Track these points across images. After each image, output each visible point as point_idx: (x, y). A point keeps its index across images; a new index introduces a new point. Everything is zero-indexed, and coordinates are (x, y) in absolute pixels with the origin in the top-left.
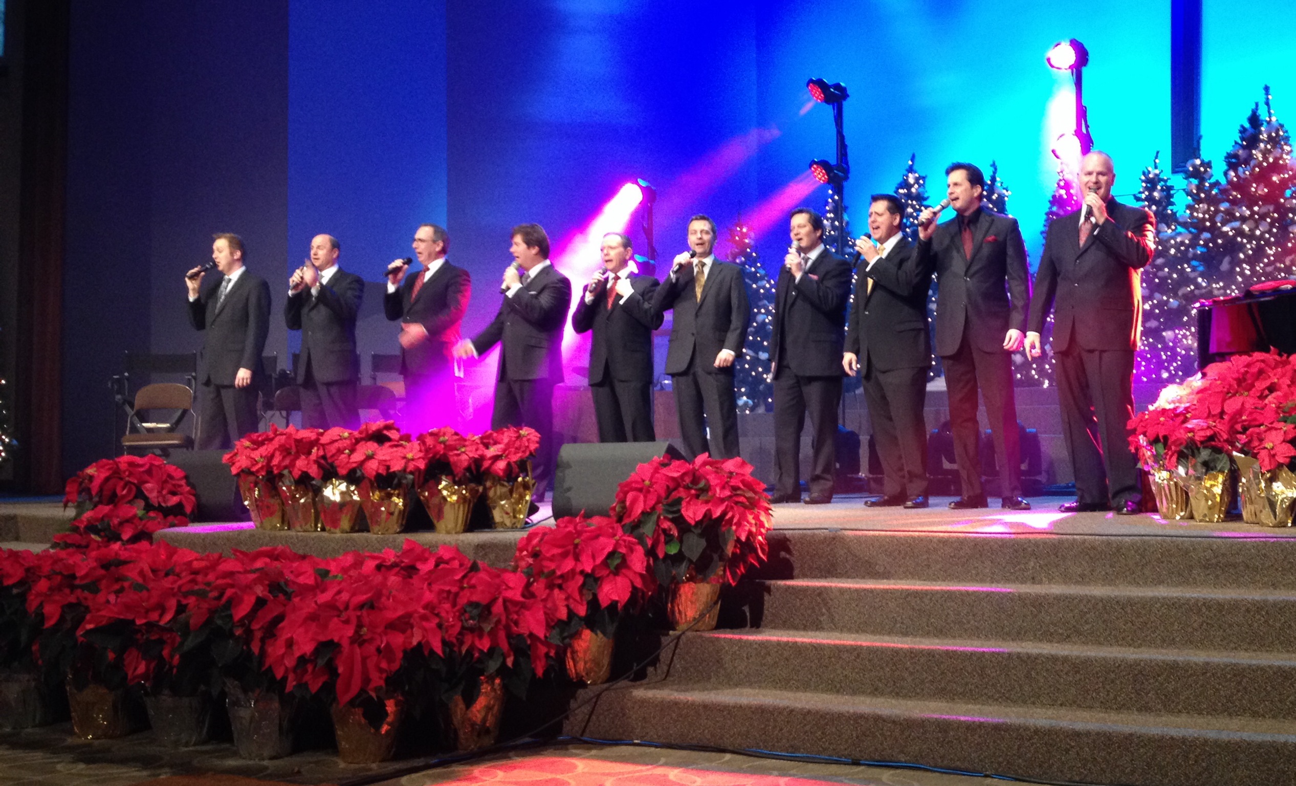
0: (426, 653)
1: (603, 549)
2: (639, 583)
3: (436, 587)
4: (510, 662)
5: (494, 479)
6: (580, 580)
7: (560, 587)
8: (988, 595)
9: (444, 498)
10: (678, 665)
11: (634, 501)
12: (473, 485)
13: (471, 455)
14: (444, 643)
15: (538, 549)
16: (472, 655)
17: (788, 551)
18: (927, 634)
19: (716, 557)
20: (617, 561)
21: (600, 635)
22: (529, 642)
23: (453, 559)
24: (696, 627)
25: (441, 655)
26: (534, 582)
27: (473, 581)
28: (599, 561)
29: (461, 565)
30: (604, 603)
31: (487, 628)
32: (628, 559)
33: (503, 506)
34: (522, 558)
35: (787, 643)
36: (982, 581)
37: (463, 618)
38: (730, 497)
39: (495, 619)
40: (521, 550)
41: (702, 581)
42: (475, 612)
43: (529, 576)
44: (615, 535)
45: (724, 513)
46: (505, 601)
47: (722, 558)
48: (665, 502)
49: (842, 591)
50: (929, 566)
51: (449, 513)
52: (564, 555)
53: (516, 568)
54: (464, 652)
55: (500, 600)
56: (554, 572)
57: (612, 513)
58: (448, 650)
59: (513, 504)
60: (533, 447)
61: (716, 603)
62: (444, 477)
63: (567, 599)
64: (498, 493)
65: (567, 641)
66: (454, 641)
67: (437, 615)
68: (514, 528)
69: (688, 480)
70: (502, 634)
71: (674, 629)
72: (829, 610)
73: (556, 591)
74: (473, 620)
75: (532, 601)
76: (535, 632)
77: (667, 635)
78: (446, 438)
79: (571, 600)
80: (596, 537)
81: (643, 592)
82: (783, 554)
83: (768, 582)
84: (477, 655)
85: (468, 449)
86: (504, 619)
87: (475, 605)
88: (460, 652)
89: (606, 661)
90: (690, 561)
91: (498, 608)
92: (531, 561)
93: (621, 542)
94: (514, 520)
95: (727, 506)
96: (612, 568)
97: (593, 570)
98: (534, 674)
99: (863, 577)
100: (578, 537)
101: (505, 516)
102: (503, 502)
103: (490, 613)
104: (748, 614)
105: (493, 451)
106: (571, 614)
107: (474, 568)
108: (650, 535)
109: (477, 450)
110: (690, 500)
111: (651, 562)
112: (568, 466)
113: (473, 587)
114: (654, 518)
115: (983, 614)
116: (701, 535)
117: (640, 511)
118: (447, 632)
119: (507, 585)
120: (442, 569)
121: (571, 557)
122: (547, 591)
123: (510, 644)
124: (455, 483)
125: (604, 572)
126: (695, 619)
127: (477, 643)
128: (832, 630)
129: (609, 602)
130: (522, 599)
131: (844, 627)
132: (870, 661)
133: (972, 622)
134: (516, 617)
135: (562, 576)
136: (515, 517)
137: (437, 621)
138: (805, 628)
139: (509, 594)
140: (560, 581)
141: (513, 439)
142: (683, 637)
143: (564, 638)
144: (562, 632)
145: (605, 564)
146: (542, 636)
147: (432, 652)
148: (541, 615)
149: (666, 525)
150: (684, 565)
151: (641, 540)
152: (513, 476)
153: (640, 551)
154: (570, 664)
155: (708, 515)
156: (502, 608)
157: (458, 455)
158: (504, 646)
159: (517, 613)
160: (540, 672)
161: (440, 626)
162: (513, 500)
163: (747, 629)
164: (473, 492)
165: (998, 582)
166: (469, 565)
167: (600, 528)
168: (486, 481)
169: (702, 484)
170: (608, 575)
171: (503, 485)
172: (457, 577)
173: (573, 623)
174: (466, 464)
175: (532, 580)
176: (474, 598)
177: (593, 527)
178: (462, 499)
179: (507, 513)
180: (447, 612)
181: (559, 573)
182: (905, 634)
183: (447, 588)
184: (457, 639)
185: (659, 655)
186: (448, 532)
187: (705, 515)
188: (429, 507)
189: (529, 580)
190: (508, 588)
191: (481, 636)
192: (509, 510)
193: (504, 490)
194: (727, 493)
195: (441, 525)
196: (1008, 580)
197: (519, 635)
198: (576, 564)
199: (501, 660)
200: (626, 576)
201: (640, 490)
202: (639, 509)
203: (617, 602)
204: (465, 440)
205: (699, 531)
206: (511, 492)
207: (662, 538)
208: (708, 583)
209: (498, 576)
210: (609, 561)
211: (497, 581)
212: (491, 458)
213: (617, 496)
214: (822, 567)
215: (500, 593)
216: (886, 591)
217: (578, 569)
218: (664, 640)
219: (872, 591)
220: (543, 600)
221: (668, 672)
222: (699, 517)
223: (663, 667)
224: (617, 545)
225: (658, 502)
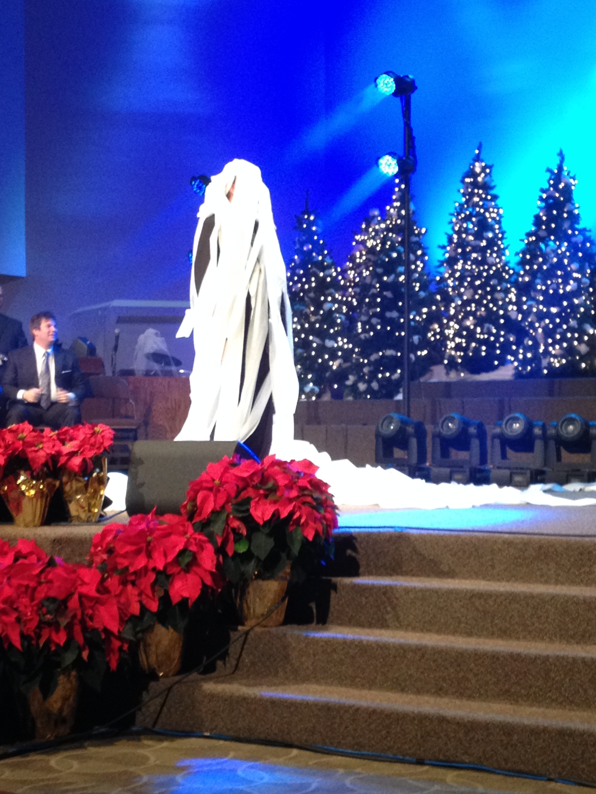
0: (6, 646)
1: (175, 547)
2: (209, 581)
3: (15, 582)
4: (85, 654)
5: (70, 474)
6: (152, 577)
7: (133, 583)
8: (553, 597)
9: (23, 493)
10: (246, 659)
11: (205, 500)
12: (50, 480)
13: (48, 451)
14: (23, 636)
15: (112, 545)
16: (50, 648)
17: (354, 549)
18: (492, 635)
19: (284, 555)
20: (187, 560)
21: (171, 630)
22: (103, 637)
23: (31, 553)
24: (264, 623)
25: (19, 647)
26: (108, 577)
27: (50, 576)
28: (170, 558)
29: (39, 560)
30: (175, 600)
31: (64, 622)
32: (199, 557)
33: (78, 500)
34: (96, 554)
35: (352, 642)
36: (546, 582)
37: (40, 612)
38: (298, 497)
39: (71, 615)
40: (96, 546)
41: (269, 578)
42: (52, 607)
43: (103, 571)
44: (186, 533)
45: (291, 514)
46: (81, 596)
47: (289, 556)
48: (234, 501)
49: (407, 591)
50: (493, 567)
51: (27, 507)
52: (138, 552)
53: (91, 562)
54: (41, 645)
55: (76, 596)
56: (127, 568)
57: (183, 511)
58: (26, 643)
59: (89, 498)
60: (107, 444)
61: (283, 599)
62: (22, 472)
63: (140, 595)
64: (74, 488)
65: (140, 635)
66: (33, 634)
67: (16, 609)
68: (88, 522)
69: (256, 480)
70: (77, 628)
71: (243, 624)
72: (394, 608)
73: (130, 587)
74: (51, 615)
75: (105, 597)
76: (109, 627)
77: (236, 630)
78: (25, 434)
79: (144, 596)
80: (168, 535)
81: (212, 588)
82: (349, 552)
83: (334, 579)
84: (53, 648)
85: (46, 445)
86: (79, 613)
87: (53, 600)
88: (38, 644)
89: (176, 655)
90: (258, 559)
91: (74, 603)
92: (105, 556)
93: (192, 540)
94: (89, 514)
95: (295, 506)
96: (183, 565)
97: (165, 567)
98: (109, 667)
99: (428, 576)
100: (150, 535)
101: (81, 510)
102: (78, 497)
103: (66, 607)
104: (315, 610)
105: (68, 447)
106: (144, 609)
107: (51, 563)
108: (220, 534)
109: (54, 446)
110: (259, 500)
111: (221, 558)
112: (140, 462)
113: (50, 582)
114: (224, 517)
115: (547, 617)
116: (269, 535)
117: (210, 510)
118: (25, 626)
119: (82, 581)
120: (22, 564)
121: (143, 554)
122: (121, 587)
123: (85, 638)
124: (33, 478)
125: (175, 570)
126: (262, 615)
127: (54, 637)
128: (397, 628)
129: (180, 599)
130: (97, 595)
131: (408, 625)
132: (435, 661)
133: (537, 624)
134: (90, 612)
135: (135, 573)
136: (90, 511)
137: (15, 615)
138: (371, 625)
139: (84, 590)
140: (133, 578)
141: (88, 436)
142: (251, 633)
143: (137, 633)
144: (134, 627)
145: (176, 561)
146: (115, 630)
147: (11, 645)
148: (115, 610)
149: (236, 524)
150: (253, 563)
151: (211, 537)
152: (89, 471)
153: (210, 547)
154: (143, 657)
155: (276, 514)
156: (78, 604)
157: (37, 451)
158: (80, 639)
159: (92, 608)
160: (114, 665)
161: (18, 620)
162: (88, 495)
163: (313, 625)
164: (50, 486)
165: (562, 583)
166: (47, 560)
167: (171, 526)
168: (63, 476)
169: (270, 484)
170: (179, 573)
171: (79, 481)
172: (37, 571)
173: (146, 618)
174: (43, 460)
175: (106, 575)
176: (52, 594)
177: (165, 526)
178: (40, 493)
179: (83, 508)
180: (26, 607)
181: (132, 570)
182: (469, 634)
183: (25, 583)
184: (35, 633)
185: (227, 650)
186: (26, 526)
187: (273, 515)
188: (8, 501)
189: (103, 576)
190: (84, 583)
191: (57, 630)
192: (85, 504)
193: (80, 485)
194: (294, 493)
195: (19, 519)
196: (573, 583)
197: (94, 630)
198: (148, 561)
199: (77, 652)
200: (196, 574)
201: (211, 489)
202: (209, 507)
203: (187, 599)
204: (43, 437)
205: (267, 530)
206: (86, 486)
207: (232, 537)
208: (276, 580)
209: (74, 572)
210: (180, 559)
211: (73, 576)
212: (67, 454)
213: (188, 493)
214: (388, 564)
215: (76, 588)
216: (450, 592)
217: (151, 566)
218: (233, 635)
219: (436, 592)
220: (116, 596)
221: (237, 666)
222: (267, 517)
223: (232, 661)
224: (188, 543)
225: (227, 502)
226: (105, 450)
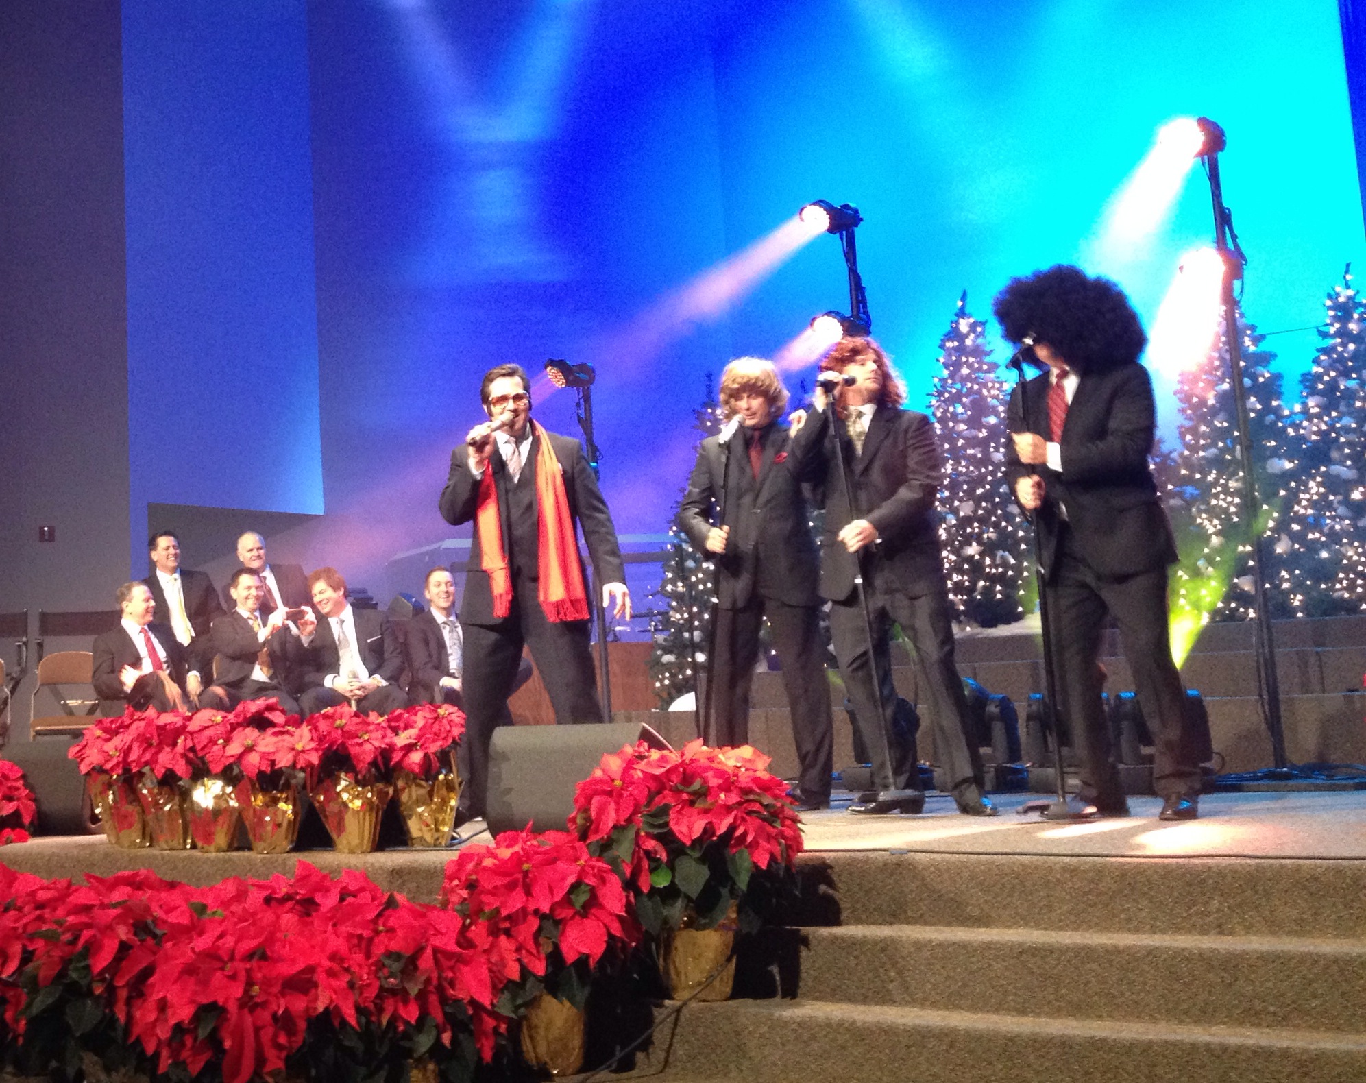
0: (336, 1023)
1: (564, 879)
2: (617, 930)
3: (344, 929)
4: (446, 1038)
5: (407, 776)
6: (535, 924)
7: (508, 933)
8: (1151, 952)
9: (345, 805)
10: (680, 1051)
11: (602, 810)
12: (380, 785)
13: (377, 744)
14: (359, 1010)
15: (474, 877)
16: (396, 1028)
17: (831, 884)
18: (1057, 1012)
19: (725, 892)
20: (581, 898)
21: (567, 1004)
22: (471, 1012)
23: (362, 889)
24: (702, 996)
25: (356, 1027)
26: (471, 924)
27: (390, 923)
28: (558, 898)
29: (374, 899)
30: (570, 957)
31: (414, 990)
32: (600, 893)
33: (420, 815)
34: (452, 890)
35: (841, 1024)
36: (1137, 930)
37: (380, 974)
38: (740, 803)
39: (424, 978)
40: (451, 879)
41: (704, 927)
42: (396, 967)
43: (465, 916)
44: (577, 859)
45: (732, 828)
46: (436, 951)
47: (733, 892)
48: (645, 810)
49: (918, 946)
50: (1050, 908)
51: (351, 823)
52: (511, 887)
53: (446, 904)
54: (384, 1022)
55: (429, 951)
56: (498, 911)
57: (571, 827)
58: (363, 1020)
59: (435, 811)
60: (456, 731)
61: (729, 960)
62: (343, 775)
63: (518, 950)
64: (414, 797)
65: (522, 1010)
66: (372, 1006)
67: (347, 970)
68: (436, 845)
69: (675, 779)
70: (433, 999)
71: (671, 998)
72: (900, 973)
73: (503, 939)
74: (395, 979)
75: (470, 952)
76: (476, 997)
77: (661, 1006)
78: (344, 721)
79: (524, 952)
80: (552, 862)
81: (623, 942)
82: (823, 888)
83: (805, 930)
84: (401, 1028)
85: (374, 735)
86: (435, 975)
87: (397, 957)
88: (380, 1023)
89: (576, 1042)
90: (687, 897)
91: (426, 962)
92: (465, 894)
93: (588, 870)
94: (436, 835)
95: (736, 816)
96: (578, 907)
97: (552, 909)
98: (480, 1059)
99: (949, 924)
100: (526, 862)
101: (425, 829)
102: (420, 810)
103: (416, 968)
104: (778, 978)
105: (402, 739)
106: (525, 972)
107: (391, 903)
108: (628, 859)
109: (384, 737)
110: (682, 809)
111: (632, 899)
112: (504, 757)
113: (391, 930)
114: (631, 834)
115: (1145, 983)
116: (702, 860)
117: (611, 824)
118: (361, 994)
119: (435, 929)
120: (349, 904)
121: (519, 890)
122: (491, 939)
123: (445, 1014)
124: (358, 783)
125: (564, 913)
126: (700, 983)
127: (402, 1012)
128: (907, 1004)
129: (577, 956)
130: (458, 949)
131: (926, 999)
132: (971, 1052)
134: (450, 974)
135: (509, 918)
136: (437, 830)
137: (347, 978)
138: (865, 1000)
139: (437, 941)
140: (506, 925)
141: (431, 721)
142: (685, 1011)
143: (517, 1008)
144: (514, 998)
145: (567, 901)
146: (487, 1004)
147: (344, 1023)
148: (484, 972)
149: (651, 844)
150: (680, 903)
151: (615, 864)
152: (433, 773)
153: (615, 881)
154: (527, 1044)
155: (709, 830)
156: (431, 963)
157: (361, 744)
158: (437, 1015)
159: (452, 969)
160: (488, 1055)
161: (351, 985)
162: (433, 806)
163: (778, 999)
164: (381, 795)
165: (1163, 931)
166: (385, 899)
167: (557, 848)
168: (398, 779)
169: (697, 785)
170: (572, 918)
171: (419, 785)
172: (371, 916)
173: (528, 986)
174: (369, 758)
175: (468, 921)
176: (394, 946)
177: (547, 847)
178: (368, 804)
179: (428, 825)
180: (360, 966)
181: (504, 913)
182: (1023, 1012)
183: (359, 931)
184: (376, 1005)
185: (650, 1036)
186: (352, 852)
187: (705, 831)
188: (326, 816)
189: (464, 923)
190: (438, 932)
191: (406, 1001)
192: (429, 821)
193: (423, 792)
194: (734, 798)
195: (342, 841)
196: (1177, 929)
197: (457, 1001)
198: (527, 900)
199: (434, 1032)
200: (598, 919)
201: (609, 794)
202: (611, 819)
203: (588, 956)
204: (369, 724)
205: (697, 854)
206: (431, 794)
207: (645, 865)
208: (716, 930)
209: (423, 915)
210: (572, 897)
211: (423, 922)
212: (402, 748)
213: (576, 801)
214: (884, 907)
215: (428, 940)
216: (987, 946)
217: (532, 907)
218: (659, 1014)
219: (964, 946)
220: (485, 951)
221: (666, 1061)
222: (697, 833)
223: (658, 1054)
224: (582, 874)
225: (635, 812)
226: (454, 741)
